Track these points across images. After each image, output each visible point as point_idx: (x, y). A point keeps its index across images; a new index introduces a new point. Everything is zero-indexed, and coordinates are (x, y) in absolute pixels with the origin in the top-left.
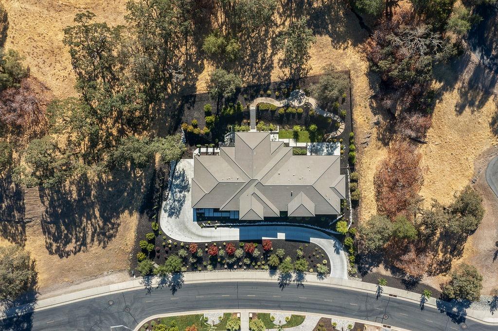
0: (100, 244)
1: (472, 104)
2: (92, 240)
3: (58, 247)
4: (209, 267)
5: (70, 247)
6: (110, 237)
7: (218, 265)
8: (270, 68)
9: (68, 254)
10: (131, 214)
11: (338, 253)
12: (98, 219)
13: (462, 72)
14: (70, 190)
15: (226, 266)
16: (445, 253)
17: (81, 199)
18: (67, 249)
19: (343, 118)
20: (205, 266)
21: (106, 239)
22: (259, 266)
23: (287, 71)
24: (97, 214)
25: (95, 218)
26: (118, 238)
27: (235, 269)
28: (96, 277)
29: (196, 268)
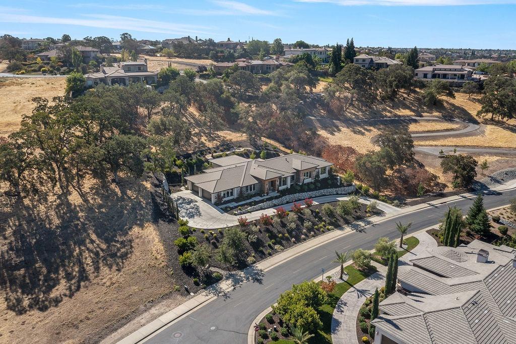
0: (110, 267)
2: (97, 269)
4: (277, 247)
5: (61, 289)
6: (124, 256)
7: (284, 242)
9: (57, 301)
12: (98, 242)
14: (48, 217)
15: (292, 240)
17: (64, 226)
18: (53, 296)
21: (119, 260)
24: (94, 237)
25: (92, 242)
26: (137, 253)
27: (305, 240)
28: (127, 319)
29: (263, 253)
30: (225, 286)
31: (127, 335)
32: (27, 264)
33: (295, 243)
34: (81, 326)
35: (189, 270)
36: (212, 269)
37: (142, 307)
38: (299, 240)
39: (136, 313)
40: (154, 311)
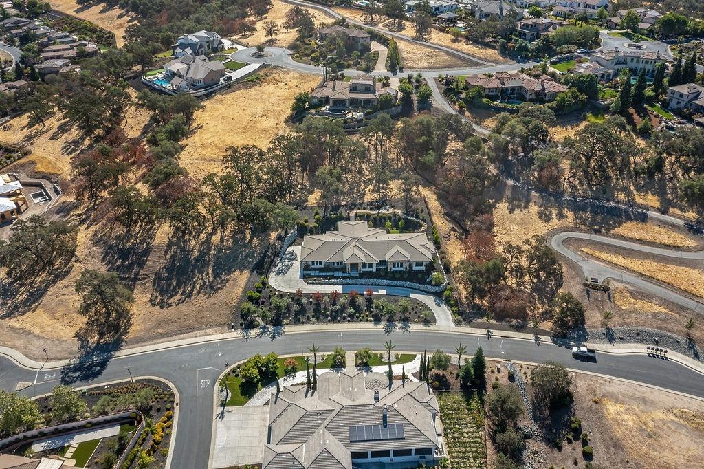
0: (205, 295)
1: (519, 207)
2: (199, 293)
3: (162, 300)
4: (313, 319)
5: (175, 299)
6: (216, 291)
7: (321, 317)
8: (364, 194)
9: (170, 305)
10: (242, 271)
11: (440, 306)
12: (210, 274)
13: (504, 191)
14: (193, 250)
15: (329, 318)
16: (543, 303)
17: (198, 259)
18: (170, 301)
19: (424, 221)
20: (308, 318)
21: (212, 292)
22: (363, 317)
23: (376, 196)
24: (210, 271)
25: (208, 274)
26: (225, 291)
27: (339, 321)
28: (193, 330)
29: (299, 320)
30: (254, 332)
31: (186, 338)
32: (168, 279)
33: (329, 321)
34: (171, 325)
35: (244, 315)
36: (257, 319)
37: (204, 326)
38: (334, 319)
39: (199, 328)
40: (207, 331)
